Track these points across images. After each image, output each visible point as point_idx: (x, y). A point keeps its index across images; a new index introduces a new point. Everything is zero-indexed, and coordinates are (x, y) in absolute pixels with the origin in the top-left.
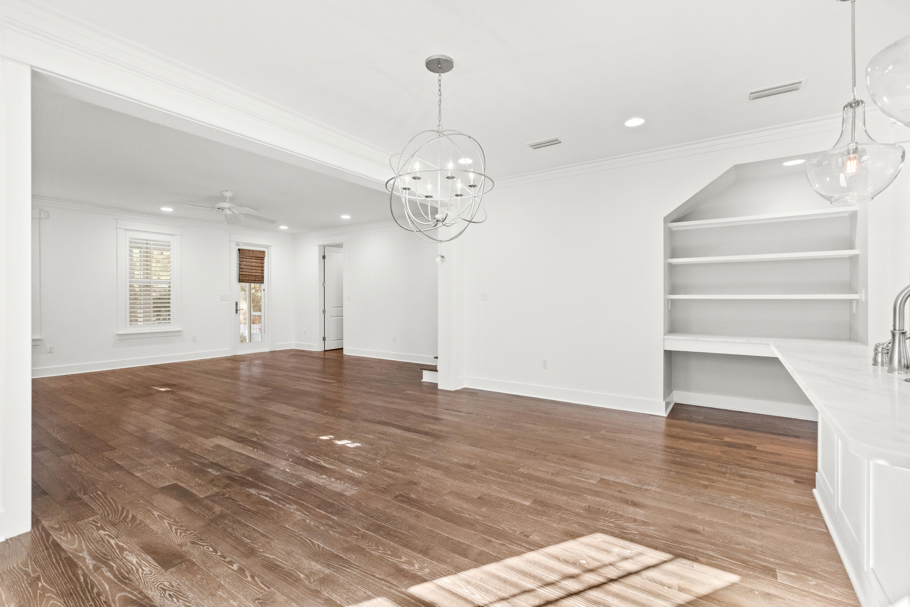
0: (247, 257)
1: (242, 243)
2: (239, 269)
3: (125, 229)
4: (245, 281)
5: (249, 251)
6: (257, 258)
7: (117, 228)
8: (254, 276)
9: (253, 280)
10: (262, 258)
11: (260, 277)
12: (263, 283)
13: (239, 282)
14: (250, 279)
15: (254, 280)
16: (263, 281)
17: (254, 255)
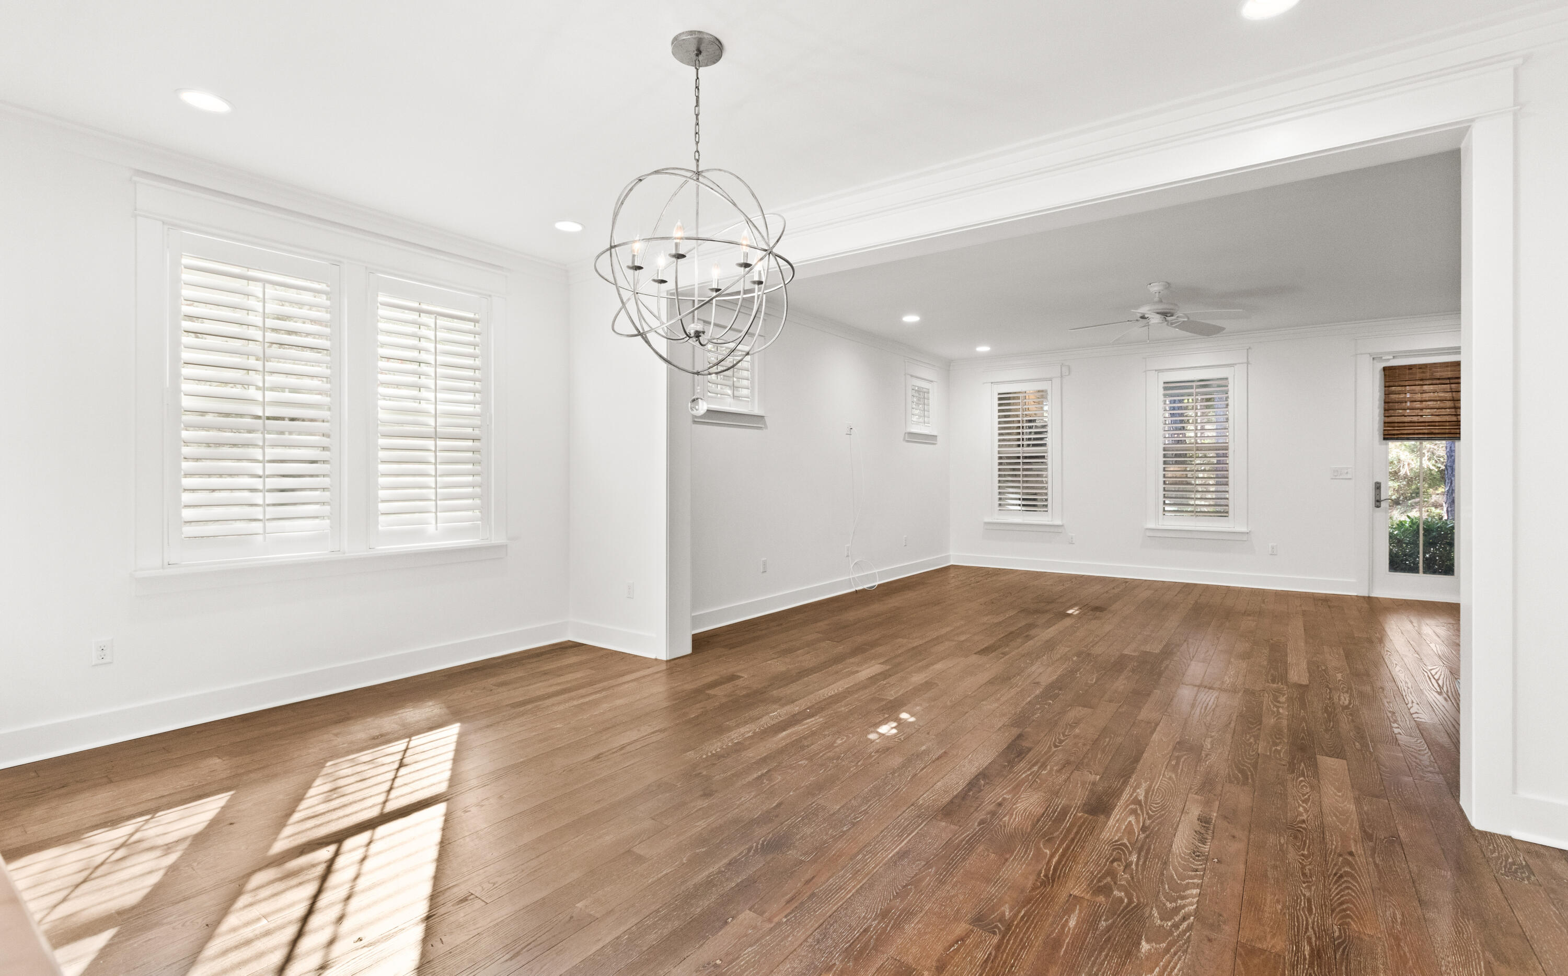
0: (1407, 383)
1: (1389, 353)
2: (1383, 412)
3: (1156, 370)
4: (1400, 436)
5: (1410, 367)
6: (1441, 381)
7: (1145, 371)
8: (1427, 424)
9: (1424, 434)
10: (1455, 380)
11: (1448, 424)
12: (1459, 438)
13: (1384, 439)
14: (1416, 431)
15: (1428, 434)
16: (1460, 434)
17: (1428, 375)
